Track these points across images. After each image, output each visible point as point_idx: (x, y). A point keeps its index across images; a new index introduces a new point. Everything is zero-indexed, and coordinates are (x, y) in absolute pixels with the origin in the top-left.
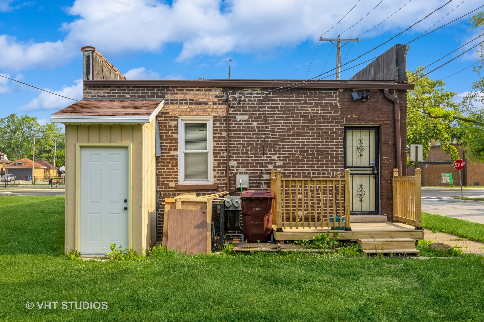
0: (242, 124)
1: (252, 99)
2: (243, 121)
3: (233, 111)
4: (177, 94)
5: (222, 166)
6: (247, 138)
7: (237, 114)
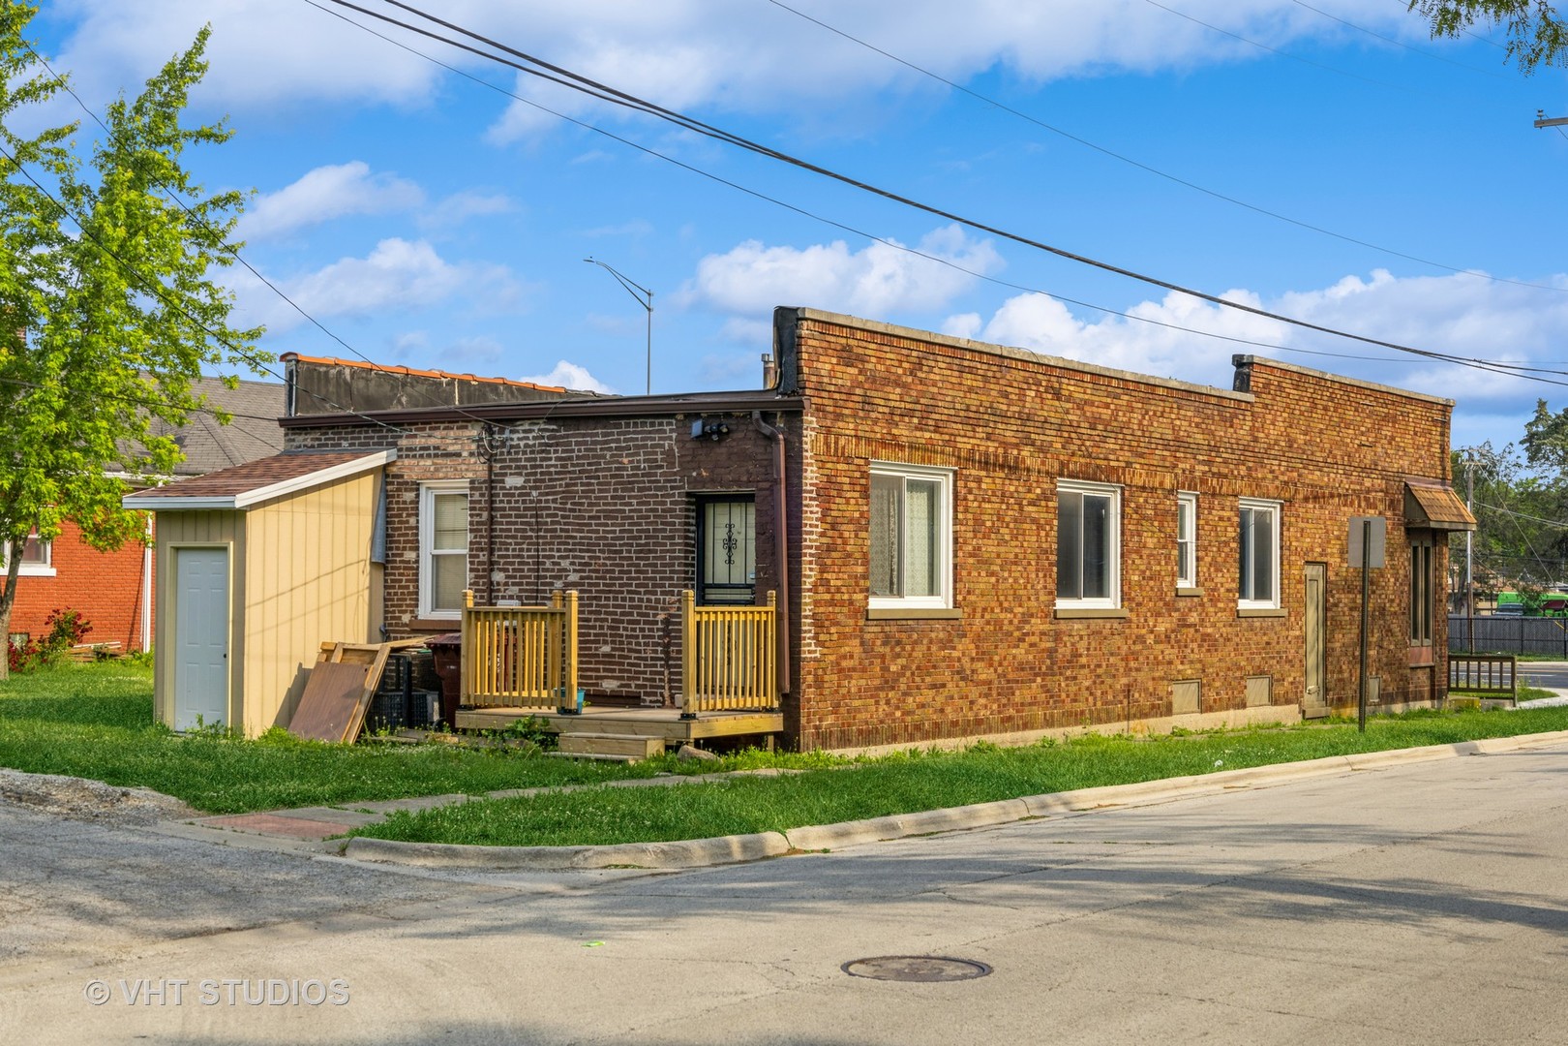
0: (513, 495)
1: (531, 443)
2: (516, 488)
3: (501, 468)
4: (415, 436)
5: (481, 581)
6: (522, 523)
7: (505, 475)
